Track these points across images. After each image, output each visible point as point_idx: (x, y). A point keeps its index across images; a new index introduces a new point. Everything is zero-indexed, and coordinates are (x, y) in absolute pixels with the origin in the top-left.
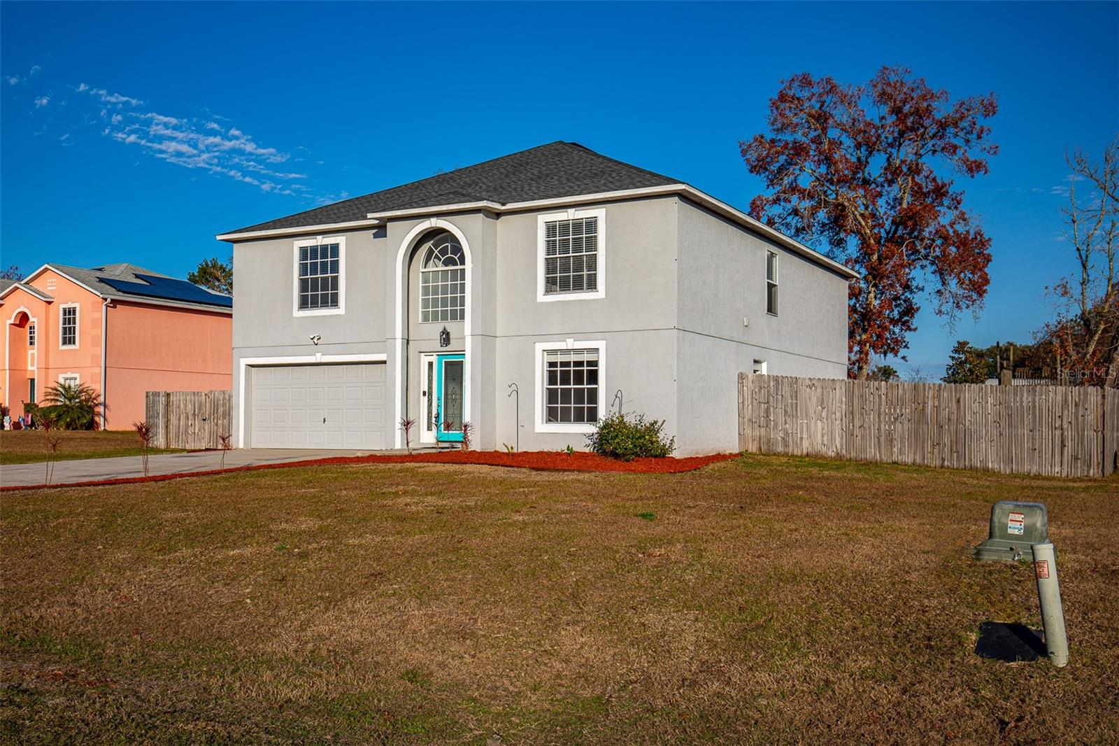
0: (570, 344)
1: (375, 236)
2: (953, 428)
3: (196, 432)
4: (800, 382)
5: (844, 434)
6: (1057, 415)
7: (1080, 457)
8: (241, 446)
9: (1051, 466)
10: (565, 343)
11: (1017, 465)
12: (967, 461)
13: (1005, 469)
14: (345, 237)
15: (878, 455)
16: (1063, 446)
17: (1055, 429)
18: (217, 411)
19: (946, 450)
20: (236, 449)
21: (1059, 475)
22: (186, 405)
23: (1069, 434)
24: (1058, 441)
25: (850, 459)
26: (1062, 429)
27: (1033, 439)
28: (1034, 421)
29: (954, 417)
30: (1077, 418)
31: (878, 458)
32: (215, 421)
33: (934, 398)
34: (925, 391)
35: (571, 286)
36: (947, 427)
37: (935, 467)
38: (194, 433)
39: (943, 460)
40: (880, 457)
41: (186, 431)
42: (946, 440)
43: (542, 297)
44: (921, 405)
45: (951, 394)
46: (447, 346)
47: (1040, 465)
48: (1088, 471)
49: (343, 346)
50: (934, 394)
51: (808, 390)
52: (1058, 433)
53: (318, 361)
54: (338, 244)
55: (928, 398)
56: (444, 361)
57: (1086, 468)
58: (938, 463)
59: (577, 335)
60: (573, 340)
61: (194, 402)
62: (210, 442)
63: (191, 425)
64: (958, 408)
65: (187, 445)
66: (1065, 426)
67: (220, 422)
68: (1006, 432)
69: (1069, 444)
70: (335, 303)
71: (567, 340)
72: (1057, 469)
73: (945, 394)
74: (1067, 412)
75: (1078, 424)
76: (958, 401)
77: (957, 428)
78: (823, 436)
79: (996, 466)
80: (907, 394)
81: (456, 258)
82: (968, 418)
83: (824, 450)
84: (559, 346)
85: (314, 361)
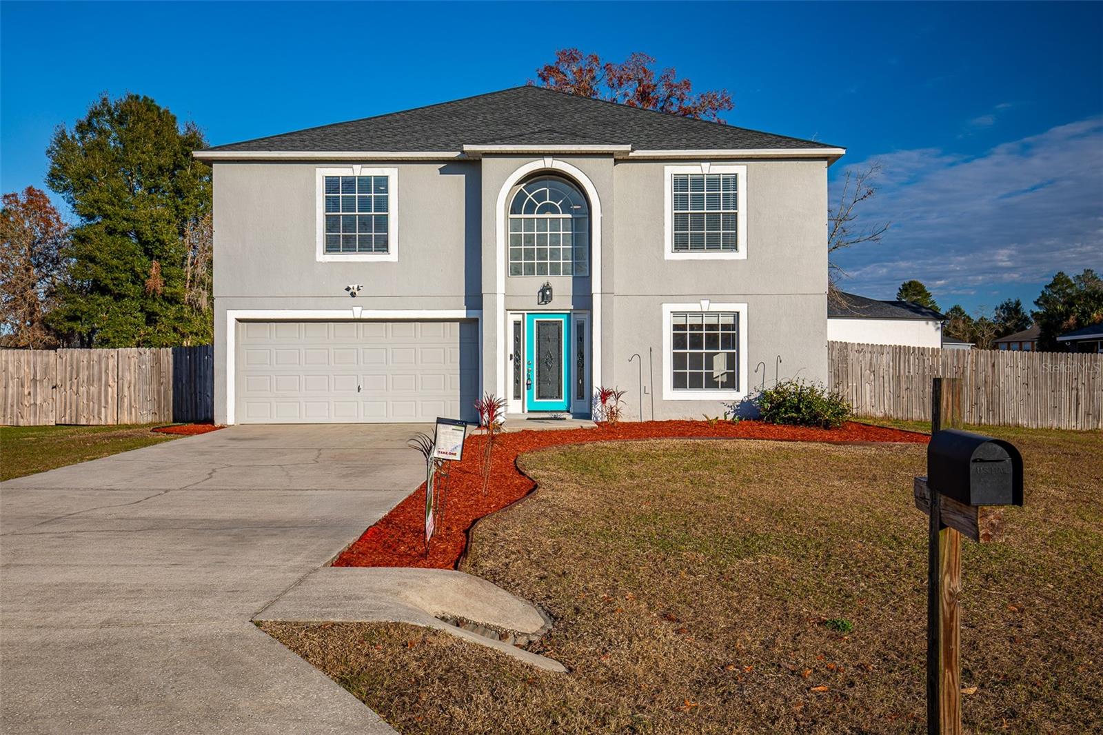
0: (705, 306)
1: (442, 171)
2: (989, 390)
3: (38, 403)
4: (849, 348)
5: (892, 396)
6: (1074, 378)
7: (1091, 413)
8: (231, 420)
9: (1069, 421)
10: (699, 305)
11: (1042, 421)
12: (1001, 418)
13: (1032, 424)
14: (397, 169)
15: (923, 415)
16: (1078, 404)
17: (1072, 388)
18: (78, 375)
19: (983, 409)
20: (222, 427)
21: (1075, 428)
22: (18, 368)
23: (1082, 393)
24: (1073, 399)
25: (897, 419)
26: (1077, 390)
27: (1054, 398)
28: (1056, 383)
29: (990, 380)
30: (1089, 380)
31: (923, 418)
32: (74, 388)
33: (972, 362)
34: (964, 356)
35: (705, 245)
36: (983, 389)
37: (974, 425)
38: (35, 404)
39: (981, 417)
40: (925, 416)
41: (20, 403)
42: (983, 401)
43: (669, 254)
44: (962, 369)
45: (987, 359)
46: (546, 303)
47: (1060, 420)
48: (1098, 425)
49: (393, 299)
50: (972, 359)
51: (857, 354)
52: (1074, 392)
53: (357, 316)
54: (387, 176)
55: (967, 362)
56: (535, 320)
57: (1096, 422)
58: (977, 421)
59: (713, 297)
60: (708, 301)
61: (35, 363)
62: (65, 416)
63: (29, 394)
64: (993, 372)
65: (20, 419)
66: (1080, 387)
67: (83, 390)
68: (1032, 392)
69: (1082, 402)
70: (383, 246)
71: (702, 301)
72: (1074, 423)
73: (982, 360)
74: (1081, 375)
75: (1089, 384)
76: (993, 365)
77: (992, 389)
78: (871, 398)
79: (1025, 422)
80: (949, 359)
81: (557, 205)
82: (1002, 380)
83: (873, 411)
84: (695, 307)
85: (351, 317)
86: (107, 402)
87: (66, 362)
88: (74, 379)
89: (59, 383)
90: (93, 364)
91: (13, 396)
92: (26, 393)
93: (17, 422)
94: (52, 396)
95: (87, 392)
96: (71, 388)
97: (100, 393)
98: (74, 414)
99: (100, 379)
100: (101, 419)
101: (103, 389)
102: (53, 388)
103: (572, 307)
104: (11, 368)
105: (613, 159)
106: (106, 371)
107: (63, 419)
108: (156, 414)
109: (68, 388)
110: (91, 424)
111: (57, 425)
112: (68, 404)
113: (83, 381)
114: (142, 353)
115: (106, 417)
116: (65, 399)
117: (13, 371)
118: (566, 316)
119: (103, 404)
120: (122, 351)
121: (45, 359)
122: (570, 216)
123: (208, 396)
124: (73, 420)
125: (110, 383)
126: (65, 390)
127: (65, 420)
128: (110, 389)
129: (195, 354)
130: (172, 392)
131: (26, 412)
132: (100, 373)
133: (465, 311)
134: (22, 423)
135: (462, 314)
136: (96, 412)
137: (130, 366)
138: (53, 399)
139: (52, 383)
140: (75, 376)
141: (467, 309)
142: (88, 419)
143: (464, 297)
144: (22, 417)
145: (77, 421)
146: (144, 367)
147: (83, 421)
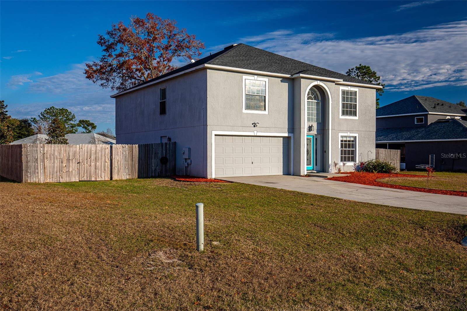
1: (282, 81)
8: (213, 176)
10: (347, 134)
14: (268, 79)
22: (60, 153)
35: (349, 114)
38: (69, 171)
41: (61, 171)
43: (341, 116)
46: (310, 132)
49: (268, 129)
53: (255, 135)
60: (349, 133)
61: (69, 151)
62: (84, 177)
63: (66, 166)
67: (93, 164)
81: (313, 97)
84: (346, 134)
85: (253, 135)
86: (105, 170)
87: (84, 151)
88: (88, 159)
89: (81, 161)
90: (98, 152)
91: (57, 167)
92: (64, 166)
93: (59, 180)
94: (77, 167)
95: (95, 165)
96: (87, 163)
97: (101, 165)
98: (89, 175)
99: (102, 159)
100: (102, 177)
101: (103, 163)
102: (78, 163)
103: (316, 133)
104: (56, 154)
105: (335, 83)
106: (104, 155)
107: (83, 178)
108: (130, 175)
109: (85, 163)
110: (97, 180)
111: (79, 181)
112: (85, 171)
113: (93, 160)
114: (124, 147)
115: (104, 177)
116: (84, 168)
117: (57, 155)
118: (312, 136)
119: (103, 170)
120: (114, 145)
121: (74, 149)
122: (316, 101)
123: (153, 166)
124: (88, 179)
125: (106, 161)
126: (84, 164)
127: (84, 179)
128: (106, 163)
129: (147, 147)
130: (137, 164)
131: (64, 175)
132: (101, 156)
133: (287, 134)
134: (61, 180)
135: (286, 135)
136: (99, 175)
137: (118, 153)
138: (78, 168)
139: (77, 161)
140: (89, 158)
141: (288, 133)
142: (96, 178)
143: (287, 129)
144: (62, 178)
145: (90, 179)
146: (125, 153)
147: (93, 179)
